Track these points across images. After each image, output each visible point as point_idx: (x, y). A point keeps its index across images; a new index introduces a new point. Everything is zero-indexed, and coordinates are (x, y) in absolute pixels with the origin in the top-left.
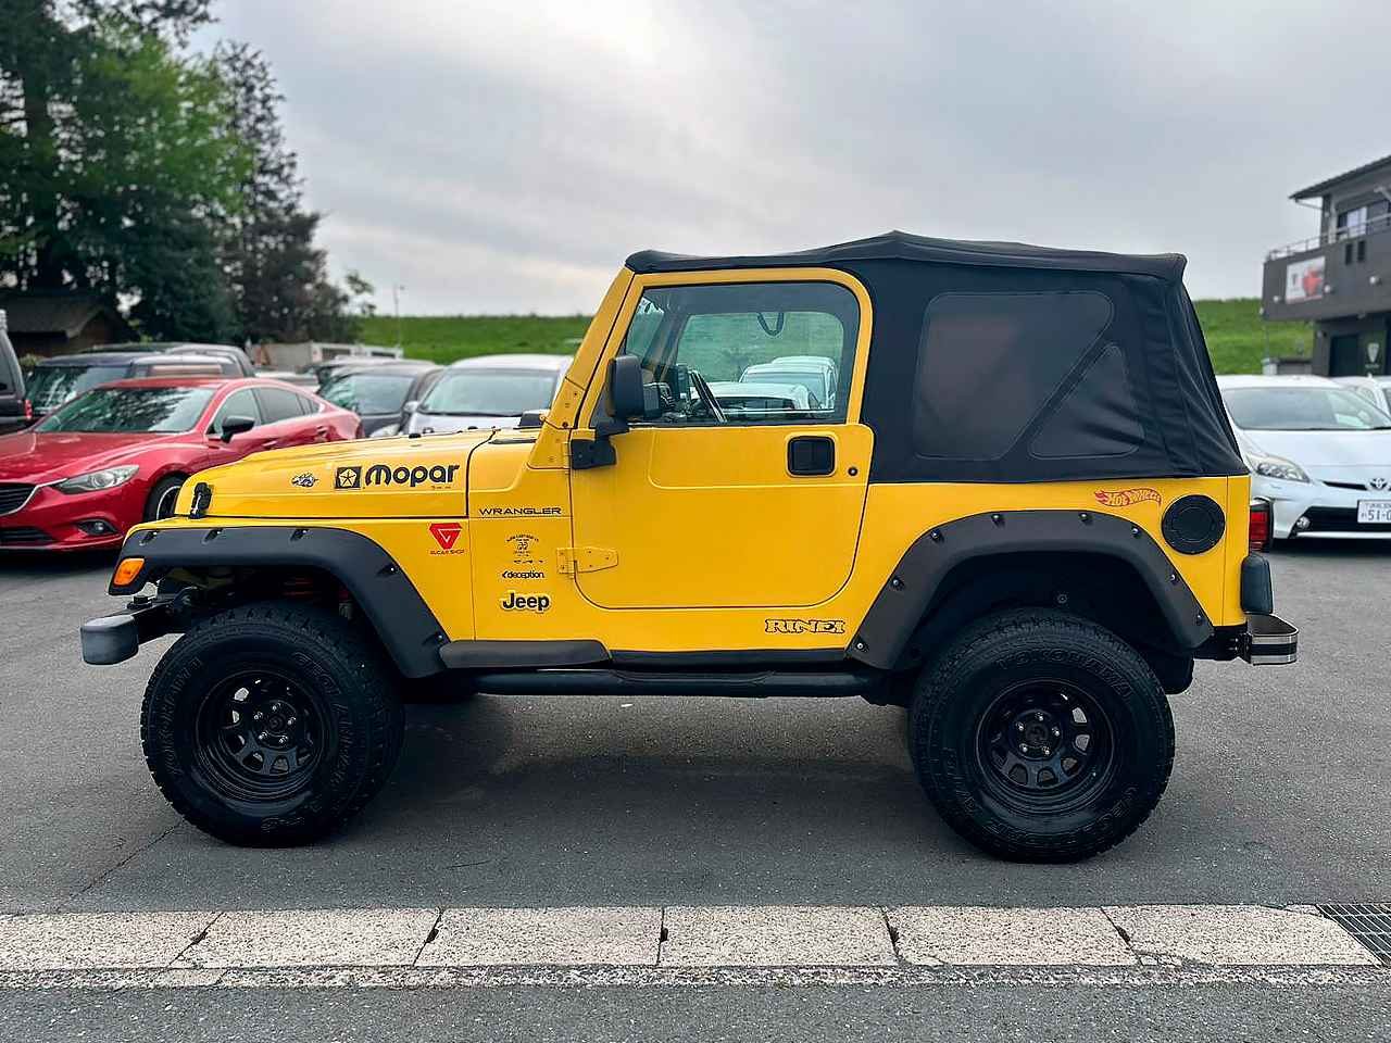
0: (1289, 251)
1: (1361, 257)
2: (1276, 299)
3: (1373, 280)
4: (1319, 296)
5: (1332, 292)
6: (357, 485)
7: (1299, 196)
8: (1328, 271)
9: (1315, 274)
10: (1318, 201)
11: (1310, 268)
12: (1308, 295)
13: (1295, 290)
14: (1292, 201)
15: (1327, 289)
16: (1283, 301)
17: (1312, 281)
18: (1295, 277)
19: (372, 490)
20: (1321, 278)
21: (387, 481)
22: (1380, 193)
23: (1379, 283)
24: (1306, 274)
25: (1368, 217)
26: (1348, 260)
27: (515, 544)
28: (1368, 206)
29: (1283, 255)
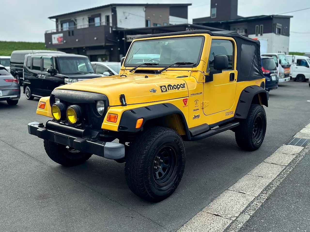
0: (51, 31)
1: (73, 35)
2: (50, 43)
3: (77, 40)
4: (62, 43)
5: (66, 42)
6: (166, 91)
7: (51, 18)
8: (64, 37)
9: (61, 38)
10: (55, 20)
11: (59, 36)
12: (59, 42)
13: (55, 41)
14: (49, 19)
15: (65, 41)
16: (52, 43)
17: (60, 39)
18: (54, 38)
19: (170, 92)
20: (62, 39)
21: (173, 89)
22: (73, 20)
23: (78, 41)
24: (58, 37)
25: (69, 26)
26: (69, 35)
27: (195, 102)
28: (69, 22)
29: (50, 32)
